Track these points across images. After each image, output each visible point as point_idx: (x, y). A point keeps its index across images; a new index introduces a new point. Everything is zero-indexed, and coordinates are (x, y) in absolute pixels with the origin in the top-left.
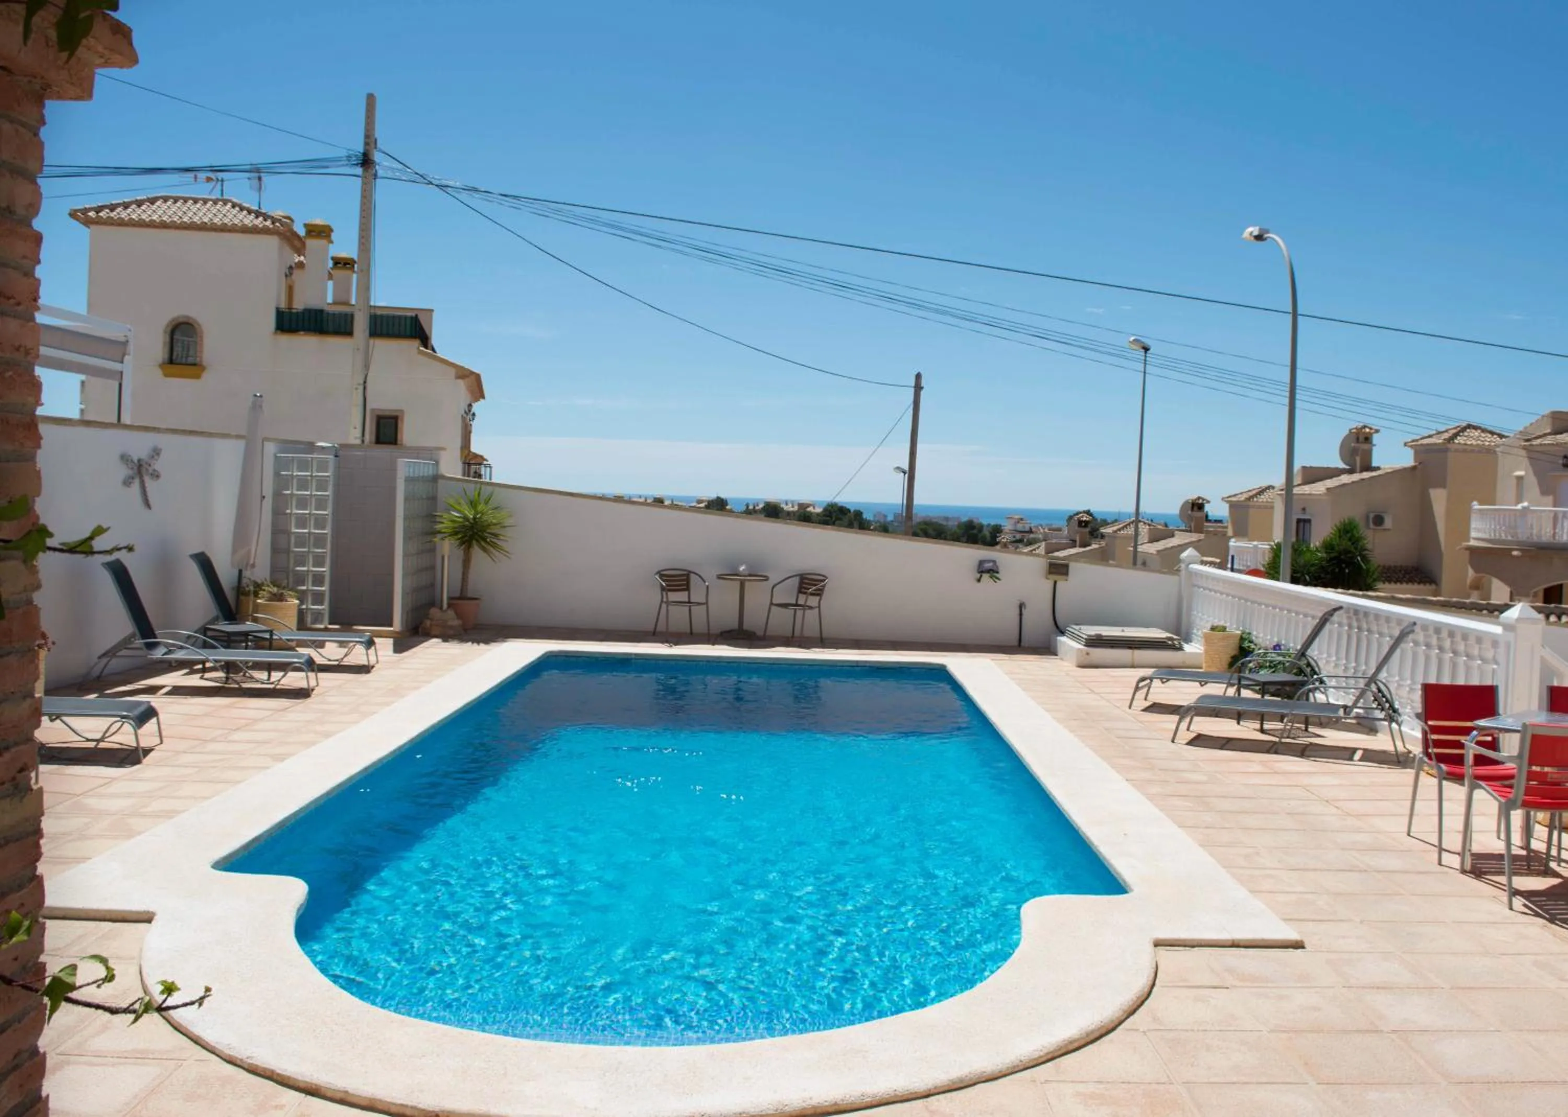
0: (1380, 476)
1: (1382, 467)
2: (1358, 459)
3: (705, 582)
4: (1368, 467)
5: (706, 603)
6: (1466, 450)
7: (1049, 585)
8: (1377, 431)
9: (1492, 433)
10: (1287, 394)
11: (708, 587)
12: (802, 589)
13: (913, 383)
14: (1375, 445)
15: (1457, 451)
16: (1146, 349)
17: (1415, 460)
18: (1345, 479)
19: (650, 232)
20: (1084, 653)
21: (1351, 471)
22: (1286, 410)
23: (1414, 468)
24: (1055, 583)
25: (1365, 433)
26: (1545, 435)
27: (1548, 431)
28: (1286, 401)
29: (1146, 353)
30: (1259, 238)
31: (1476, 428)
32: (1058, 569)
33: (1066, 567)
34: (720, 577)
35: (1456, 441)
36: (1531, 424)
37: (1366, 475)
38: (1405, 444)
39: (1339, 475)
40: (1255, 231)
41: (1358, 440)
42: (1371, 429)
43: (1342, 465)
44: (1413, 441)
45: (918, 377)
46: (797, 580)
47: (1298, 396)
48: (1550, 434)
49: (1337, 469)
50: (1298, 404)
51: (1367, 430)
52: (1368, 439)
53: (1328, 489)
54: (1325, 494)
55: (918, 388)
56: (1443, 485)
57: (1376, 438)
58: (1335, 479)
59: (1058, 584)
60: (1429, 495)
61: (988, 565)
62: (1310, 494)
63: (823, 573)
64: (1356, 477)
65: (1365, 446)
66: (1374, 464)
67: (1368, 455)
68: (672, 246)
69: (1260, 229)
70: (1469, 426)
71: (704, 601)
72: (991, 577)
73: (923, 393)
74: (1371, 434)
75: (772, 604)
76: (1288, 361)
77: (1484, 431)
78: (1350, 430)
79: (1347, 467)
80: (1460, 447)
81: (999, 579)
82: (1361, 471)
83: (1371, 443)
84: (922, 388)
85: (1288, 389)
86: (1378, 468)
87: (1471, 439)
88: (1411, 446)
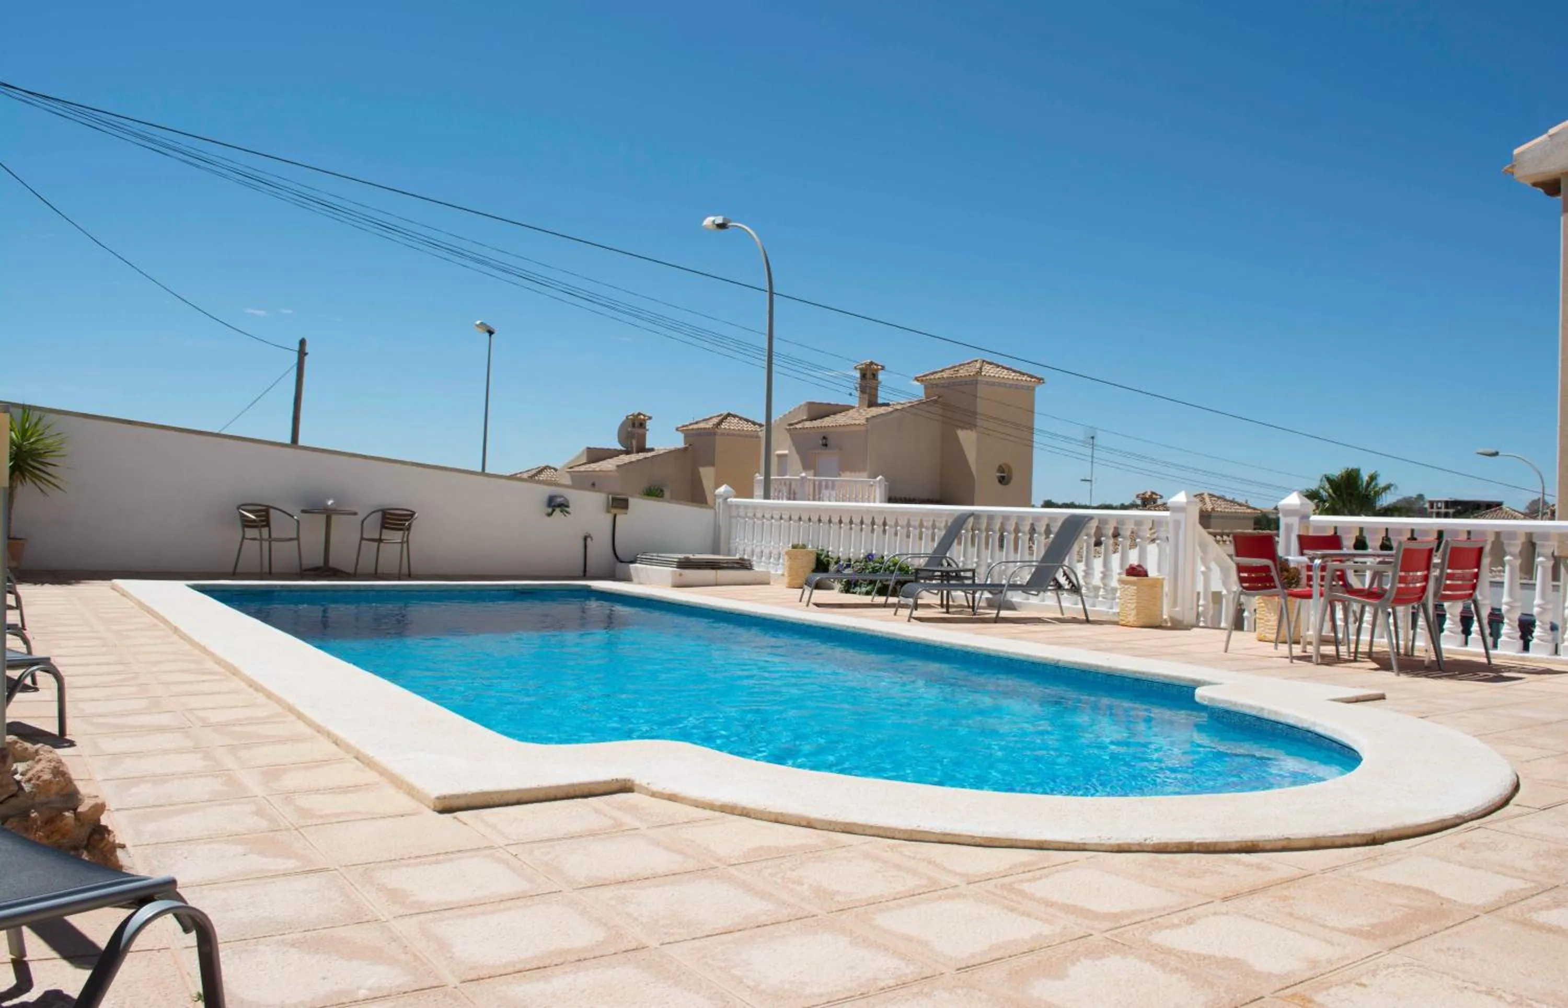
0: (653, 457)
1: (656, 448)
2: (634, 442)
3: (292, 517)
4: (642, 449)
5: (298, 539)
6: (731, 434)
7: (609, 517)
8: (650, 418)
9: (747, 421)
10: (766, 358)
11: (298, 522)
12: (384, 526)
13: (297, 347)
14: (648, 430)
15: (723, 434)
16: (491, 333)
17: (685, 444)
18: (625, 459)
19: (186, 149)
20: (678, 574)
21: (628, 452)
22: (765, 372)
23: (685, 449)
24: (615, 517)
25: (640, 419)
26: (803, 421)
27: (805, 418)
28: (765, 364)
29: (490, 336)
30: (722, 226)
31: (735, 416)
32: (619, 503)
33: (626, 501)
34: (304, 511)
35: (723, 427)
36: (790, 412)
37: (641, 456)
38: (677, 429)
39: (617, 456)
40: (719, 220)
41: (634, 425)
42: (644, 416)
43: (619, 447)
44: (683, 426)
45: (302, 343)
46: (379, 515)
47: (774, 361)
48: (806, 420)
49: (615, 450)
50: (774, 368)
51: (642, 417)
52: (642, 425)
53: (618, 466)
54: (616, 471)
55: (302, 353)
56: (711, 463)
57: (649, 424)
58: (615, 458)
59: (618, 518)
60: (699, 472)
61: (559, 500)
62: (600, 471)
63: (409, 508)
64: (634, 457)
65: (640, 431)
66: (648, 446)
67: (643, 438)
68: (214, 168)
69: (724, 219)
70: (729, 415)
71: (295, 536)
72: (561, 511)
73: (307, 358)
74: (644, 420)
75: (362, 539)
76: (767, 331)
77: (741, 418)
78: (627, 417)
79: (624, 449)
80: (724, 431)
81: (567, 513)
82: (638, 452)
83: (645, 428)
84: (306, 354)
85: (766, 354)
86: (652, 450)
87: (731, 425)
88: (681, 431)
